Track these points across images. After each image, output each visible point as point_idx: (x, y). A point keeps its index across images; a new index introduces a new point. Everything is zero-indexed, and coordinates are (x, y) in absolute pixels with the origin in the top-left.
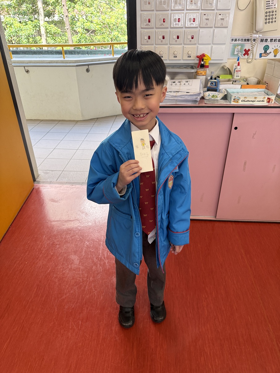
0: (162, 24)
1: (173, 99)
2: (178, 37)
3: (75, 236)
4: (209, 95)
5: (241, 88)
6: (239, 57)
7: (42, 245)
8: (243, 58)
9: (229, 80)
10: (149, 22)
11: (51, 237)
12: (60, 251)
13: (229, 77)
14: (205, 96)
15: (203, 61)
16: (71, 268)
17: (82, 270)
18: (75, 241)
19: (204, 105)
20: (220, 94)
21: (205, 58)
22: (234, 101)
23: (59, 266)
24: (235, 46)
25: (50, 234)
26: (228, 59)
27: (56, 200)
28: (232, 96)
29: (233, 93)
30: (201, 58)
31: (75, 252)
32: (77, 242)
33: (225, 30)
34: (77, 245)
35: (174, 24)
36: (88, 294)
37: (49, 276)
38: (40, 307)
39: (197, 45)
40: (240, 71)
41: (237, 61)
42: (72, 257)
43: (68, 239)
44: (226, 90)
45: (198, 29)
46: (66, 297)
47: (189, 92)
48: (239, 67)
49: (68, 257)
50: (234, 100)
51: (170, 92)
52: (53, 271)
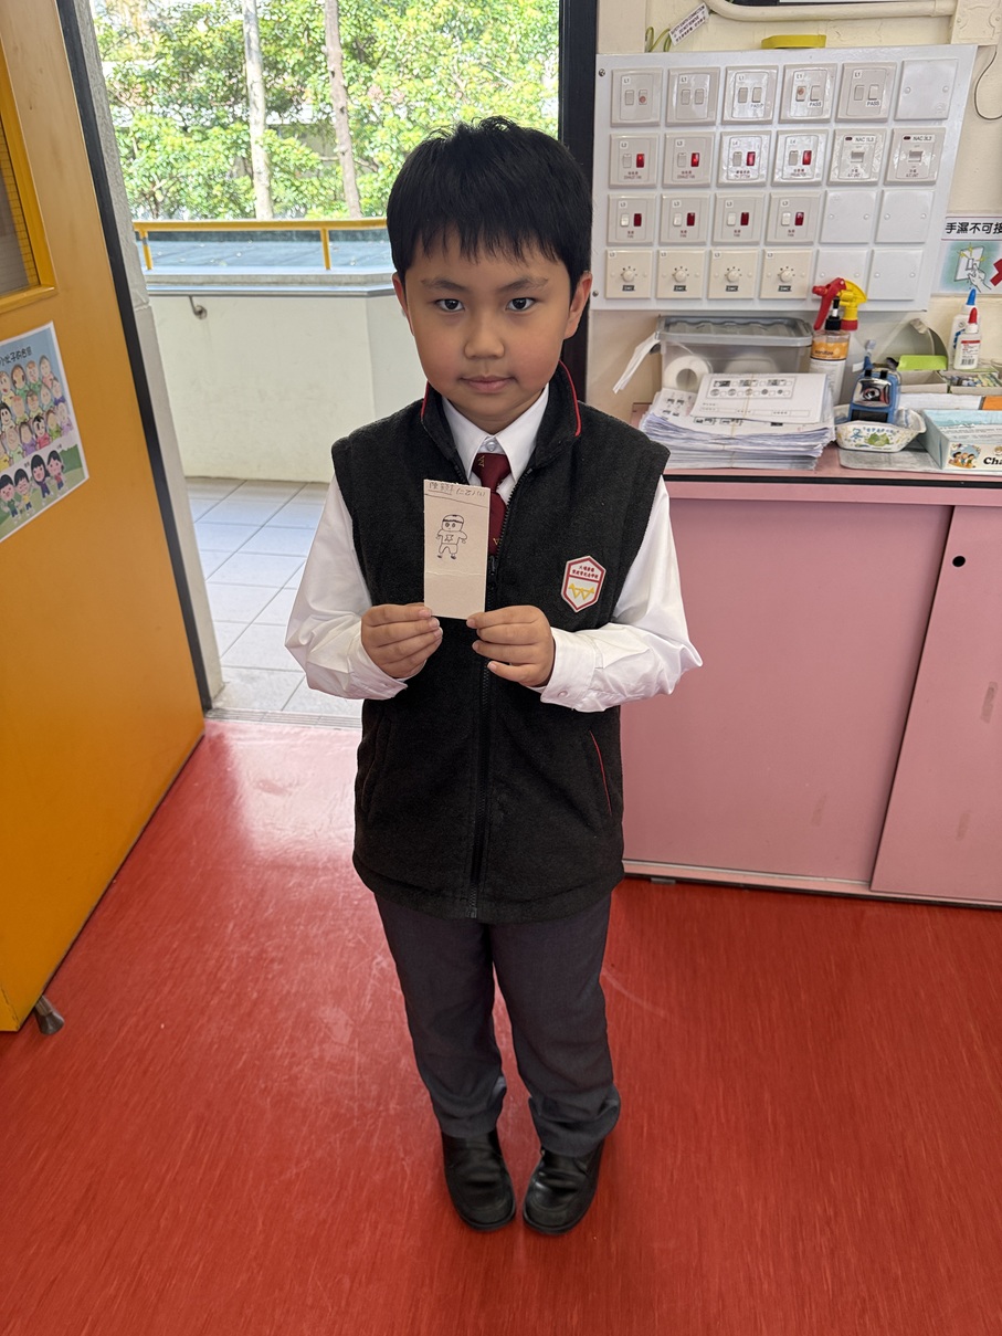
0: (685, 174)
1: (721, 447)
2: (745, 219)
3: (340, 929)
4: (857, 436)
5: (981, 408)
6: (974, 291)
7: (220, 957)
8: (990, 292)
9: (934, 378)
10: (640, 163)
11: (253, 928)
12: (283, 986)
13: (934, 363)
14: (843, 438)
15: (835, 307)
16: (322, 1058)
17: (359, 1068)
18: (339, 950)
19: (837, 473)
20: (902, 431)
21: (844, 294)
22: (956, 462)
23: (278, 1048)
24: (960, 249)
25: (252, 916)
26: (932, 296)
27: (279, 784)
28: (947, 440)
29: (950, 424)
30: (830, 293)
31: (338, 996)
32: (346, 955)
33: (925, 193)
34: (347, 968)
35: (730, 173)
36: (378, 1169)
37: (240, 1084)
38: (204, 1205)
39: (817, 247)
40: (978, 342)
41: (968, 303)
42: (328, 1012)
43: (316, 942)
44: (921, 413)
45: (819, 191)
46: (298, 1175)
47: (781, 424)
48: (973, 327)
49: (313, 1013)
50: (955, 456)
51: (709, 420)
52: (254, 1065)
